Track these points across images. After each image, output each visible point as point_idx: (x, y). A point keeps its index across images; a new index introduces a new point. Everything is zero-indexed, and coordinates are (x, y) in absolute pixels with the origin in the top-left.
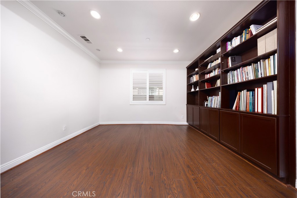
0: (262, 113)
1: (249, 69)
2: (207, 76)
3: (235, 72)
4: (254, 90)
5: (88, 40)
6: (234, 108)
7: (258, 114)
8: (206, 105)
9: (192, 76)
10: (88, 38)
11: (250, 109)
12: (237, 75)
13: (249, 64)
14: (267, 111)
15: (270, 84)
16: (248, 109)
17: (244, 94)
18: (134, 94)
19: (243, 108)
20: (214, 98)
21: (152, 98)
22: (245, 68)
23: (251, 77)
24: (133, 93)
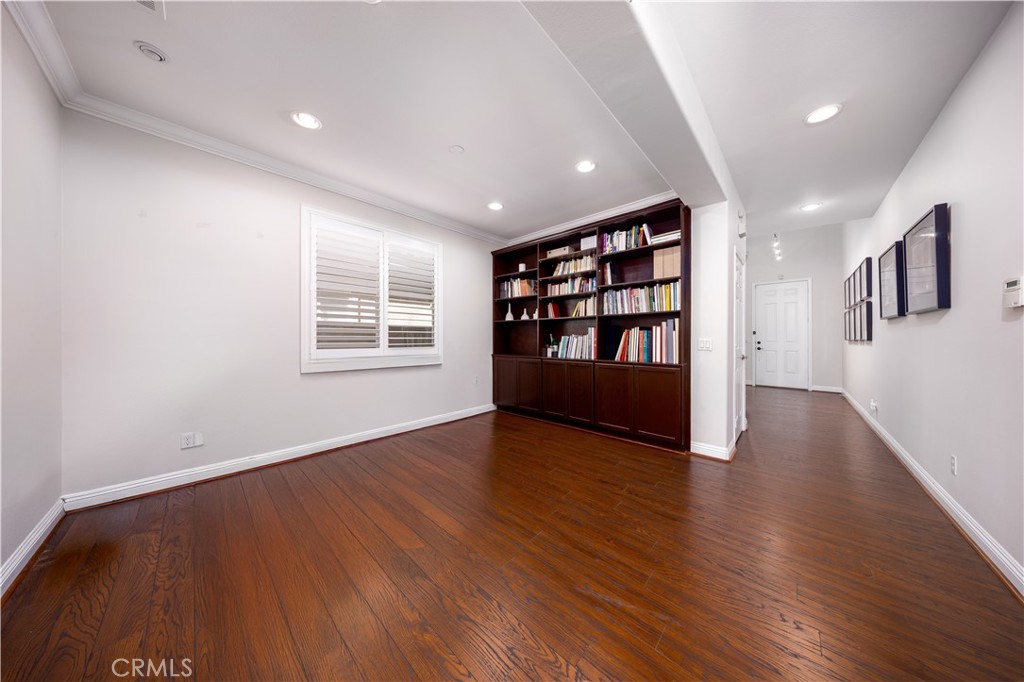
0: (661, 365)
1: (642, 293)
2: (555, 291)
3: (619, 293)
4: (651, 329)
6: (617, 358)
7: (656, 365)
8: (549, 355)
9: (508, 280)
11: (644, 358)
12: (622, 299)
13: (641, 286)
14: (667, 359)
15: (670, 321)
16: (641, 357)
17: (635, 334)
18: (320, 319)
19: (633, 358)
20: (575, 340)
21: (400, 336)
22: (635, 291)
23: (644, 309)
24: (318, 315)
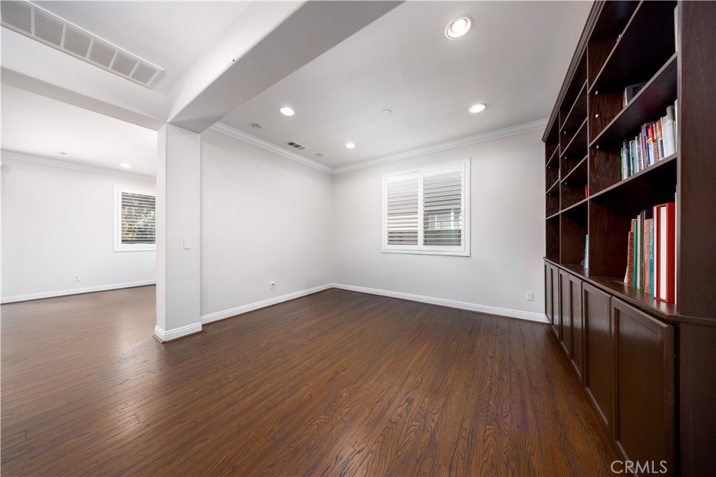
5: (297, 146)
10: (297, 143)
18: (390, 229)
21: (433, 238)
24: (388, 227)
